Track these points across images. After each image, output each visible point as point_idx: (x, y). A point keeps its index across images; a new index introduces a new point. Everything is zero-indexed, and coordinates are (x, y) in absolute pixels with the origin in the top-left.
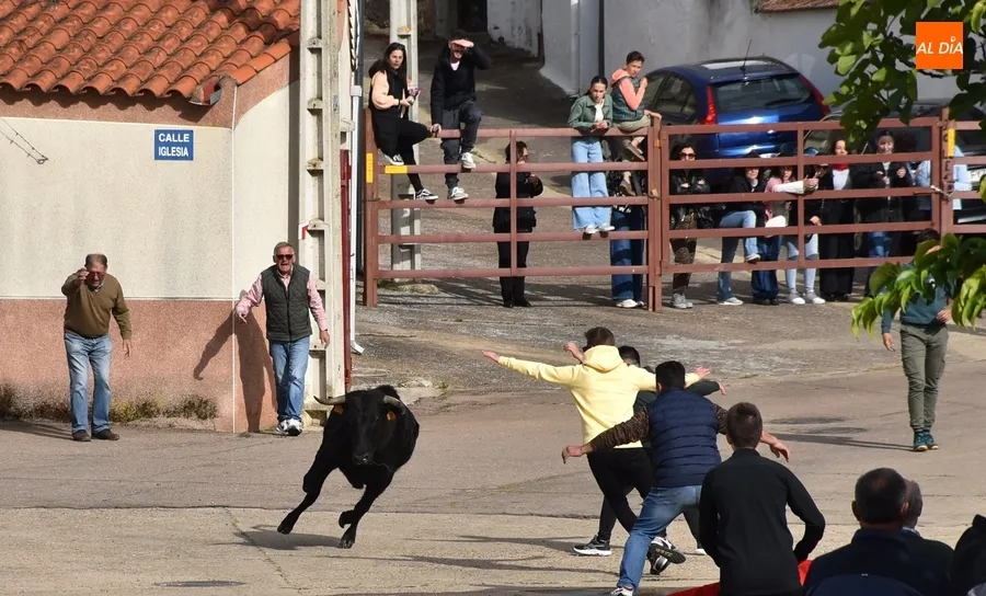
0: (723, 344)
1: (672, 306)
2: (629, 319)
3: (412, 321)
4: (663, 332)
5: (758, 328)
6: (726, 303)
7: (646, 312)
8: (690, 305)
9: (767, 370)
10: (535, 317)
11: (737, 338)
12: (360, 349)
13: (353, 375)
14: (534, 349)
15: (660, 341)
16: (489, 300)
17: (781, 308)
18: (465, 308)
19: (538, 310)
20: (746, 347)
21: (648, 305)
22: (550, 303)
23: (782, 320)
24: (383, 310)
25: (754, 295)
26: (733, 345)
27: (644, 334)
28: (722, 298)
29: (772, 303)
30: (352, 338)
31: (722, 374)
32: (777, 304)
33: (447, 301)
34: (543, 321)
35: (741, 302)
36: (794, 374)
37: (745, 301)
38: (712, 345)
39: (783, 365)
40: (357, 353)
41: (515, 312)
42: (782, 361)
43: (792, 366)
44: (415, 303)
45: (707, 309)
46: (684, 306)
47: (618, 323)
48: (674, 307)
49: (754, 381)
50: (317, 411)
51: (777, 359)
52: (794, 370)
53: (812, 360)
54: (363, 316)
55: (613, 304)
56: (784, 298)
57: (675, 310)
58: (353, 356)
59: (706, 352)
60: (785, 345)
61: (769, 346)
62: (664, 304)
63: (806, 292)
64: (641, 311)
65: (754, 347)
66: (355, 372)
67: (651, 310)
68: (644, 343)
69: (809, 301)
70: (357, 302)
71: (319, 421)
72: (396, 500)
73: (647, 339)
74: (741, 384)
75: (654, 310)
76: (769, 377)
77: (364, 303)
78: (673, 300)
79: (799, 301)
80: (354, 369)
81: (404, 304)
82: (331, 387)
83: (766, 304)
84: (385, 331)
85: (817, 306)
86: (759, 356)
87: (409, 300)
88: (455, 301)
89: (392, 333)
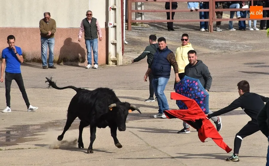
0: (230, 42)
1: (216, 31)
2: (204, 34)
3: (142, 35)
4: (213, 38)
5: (240, 37)
6: (231, 30)
7: (209, 32)
8: (221, 30)
9: (243, 49)
10: (177, 34)
11: (234, 40)
12: (127, 43)
13: (124, 50)
14: (177, 43)
15: (213, 41)
16: (164, 29)
17: (246, 31)
18: (157, 31)
19: (178, 32)
20: (237, 43)
21: (209, 31)
22: (181, 30)
23: (247, 35)
24: (133, 31)
25: (239, 28)
26: (233, 42)
27: (208, 39)
28: (230, 28)
29: (244, 30)
30: (124, 39)
31: (230, 50)
32: (246, 30)
33: (152, 29)
34: (179, 35)
35: (236, 30)
36: (250, 50)
37: (237, 29)
38: (227, 42)
39: (247, 48)
40: (126, 44)
41: (171, 32)
42: (247, 46)
43: (250, 48)
44: (142, 30)
45: (226, 32)
46: (219, 31)
47: (200, 35)
48: (217, 31)
49: (239, 52)
50: (114, 61)
51: (246, 46)
52: (250, 49)
53: (255, 46)
54: (127, 33)
55: (199, 30)
56: (247, 29)
57: (217, 32)
58: (124, 45)
59: (225, 44)
60: (248, 42)
61: (244, 42)
62: (214, 30)
63: (254, 27)
64: (207, 32)
65: (239, 43)
66: (125, 49)
67: (210, 32)
68: (208, 41)
69: (255, 29)
70: (126, 29)
71: (114, 63)
72: (137, 86)
73: (209, 40)
74: (236, 53)
75: (211, 32)
76: (243, 51)
77: (128, 29)
78: (216, 29)
79: (252, 29)
80: (125, 48)
81: (139, 30)
82: (118, 54)
83: (242, 30)
84: (134, 37)
85: (257, 31)
86: (240, 45)
87: (140, 29)
88: (154, 29)
89: (135, 38)
